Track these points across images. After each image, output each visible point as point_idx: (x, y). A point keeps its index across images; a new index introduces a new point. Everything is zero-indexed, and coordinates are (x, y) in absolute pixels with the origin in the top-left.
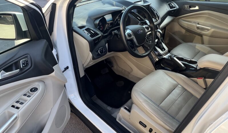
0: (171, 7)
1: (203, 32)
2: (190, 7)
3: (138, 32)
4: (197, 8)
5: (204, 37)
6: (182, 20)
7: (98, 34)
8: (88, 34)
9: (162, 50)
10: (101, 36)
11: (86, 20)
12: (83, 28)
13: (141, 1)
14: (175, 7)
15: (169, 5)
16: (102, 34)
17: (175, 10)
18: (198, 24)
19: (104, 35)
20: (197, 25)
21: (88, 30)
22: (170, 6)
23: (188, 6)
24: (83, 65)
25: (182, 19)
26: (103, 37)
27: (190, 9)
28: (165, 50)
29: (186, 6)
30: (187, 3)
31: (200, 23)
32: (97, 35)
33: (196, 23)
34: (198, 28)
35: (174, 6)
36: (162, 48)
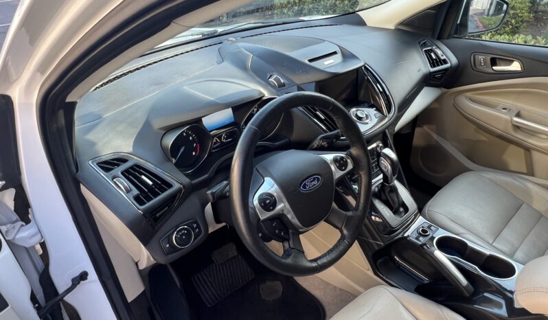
0: (434, 62)
1: (532, 141)
2: (494, 62)
3: (304, 187)
4: (516, 66)
5: (536, 156)
6: (466, 97)
7: (170, 186)
8: (128, 191)
9: (396, 212)
10: (179, 191)
11: (137, 131)
12: (118, 165)
13: (335, 53)
14: (445, 62)
15: (428, 53)
16: (186, 180)
17: (446, 70)
18: (518, 115)
19: (193, 182)
20: (516, 119)
21: (133, 173)
22: (430, 58)
23: (489, 58)
24: (137, 264)
25: (469, 94)
26: (188, 191)
27: (494, 68)
28: (406, 209)
29: (481, 58)
30: (484, 50)
31: (523, 113)
32: (163, 191)
33: (510, 110)
34: (517, 127)
35: (442, 58)
36: (397, 205)
